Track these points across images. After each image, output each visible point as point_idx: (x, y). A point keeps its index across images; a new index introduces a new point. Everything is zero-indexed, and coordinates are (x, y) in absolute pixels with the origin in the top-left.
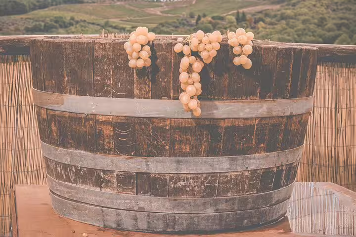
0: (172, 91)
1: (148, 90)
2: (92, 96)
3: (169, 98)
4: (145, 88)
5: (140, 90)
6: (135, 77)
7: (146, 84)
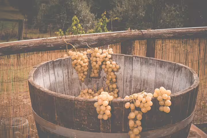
0: (123, 128)
1: (109, 128)
2: (74, 129)
3: (122, 132)
4: (107, 127)
5: (104, 128)
6: (101, 121)
7: (107, 125)
